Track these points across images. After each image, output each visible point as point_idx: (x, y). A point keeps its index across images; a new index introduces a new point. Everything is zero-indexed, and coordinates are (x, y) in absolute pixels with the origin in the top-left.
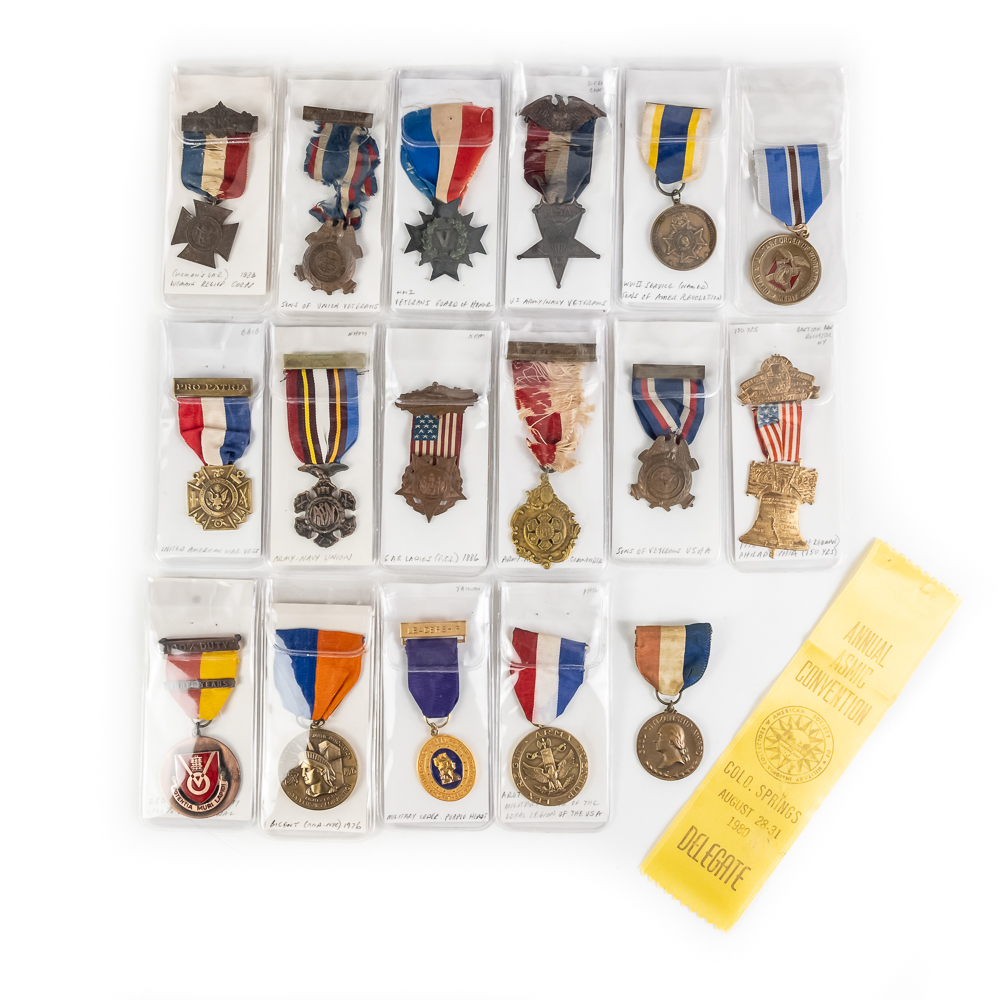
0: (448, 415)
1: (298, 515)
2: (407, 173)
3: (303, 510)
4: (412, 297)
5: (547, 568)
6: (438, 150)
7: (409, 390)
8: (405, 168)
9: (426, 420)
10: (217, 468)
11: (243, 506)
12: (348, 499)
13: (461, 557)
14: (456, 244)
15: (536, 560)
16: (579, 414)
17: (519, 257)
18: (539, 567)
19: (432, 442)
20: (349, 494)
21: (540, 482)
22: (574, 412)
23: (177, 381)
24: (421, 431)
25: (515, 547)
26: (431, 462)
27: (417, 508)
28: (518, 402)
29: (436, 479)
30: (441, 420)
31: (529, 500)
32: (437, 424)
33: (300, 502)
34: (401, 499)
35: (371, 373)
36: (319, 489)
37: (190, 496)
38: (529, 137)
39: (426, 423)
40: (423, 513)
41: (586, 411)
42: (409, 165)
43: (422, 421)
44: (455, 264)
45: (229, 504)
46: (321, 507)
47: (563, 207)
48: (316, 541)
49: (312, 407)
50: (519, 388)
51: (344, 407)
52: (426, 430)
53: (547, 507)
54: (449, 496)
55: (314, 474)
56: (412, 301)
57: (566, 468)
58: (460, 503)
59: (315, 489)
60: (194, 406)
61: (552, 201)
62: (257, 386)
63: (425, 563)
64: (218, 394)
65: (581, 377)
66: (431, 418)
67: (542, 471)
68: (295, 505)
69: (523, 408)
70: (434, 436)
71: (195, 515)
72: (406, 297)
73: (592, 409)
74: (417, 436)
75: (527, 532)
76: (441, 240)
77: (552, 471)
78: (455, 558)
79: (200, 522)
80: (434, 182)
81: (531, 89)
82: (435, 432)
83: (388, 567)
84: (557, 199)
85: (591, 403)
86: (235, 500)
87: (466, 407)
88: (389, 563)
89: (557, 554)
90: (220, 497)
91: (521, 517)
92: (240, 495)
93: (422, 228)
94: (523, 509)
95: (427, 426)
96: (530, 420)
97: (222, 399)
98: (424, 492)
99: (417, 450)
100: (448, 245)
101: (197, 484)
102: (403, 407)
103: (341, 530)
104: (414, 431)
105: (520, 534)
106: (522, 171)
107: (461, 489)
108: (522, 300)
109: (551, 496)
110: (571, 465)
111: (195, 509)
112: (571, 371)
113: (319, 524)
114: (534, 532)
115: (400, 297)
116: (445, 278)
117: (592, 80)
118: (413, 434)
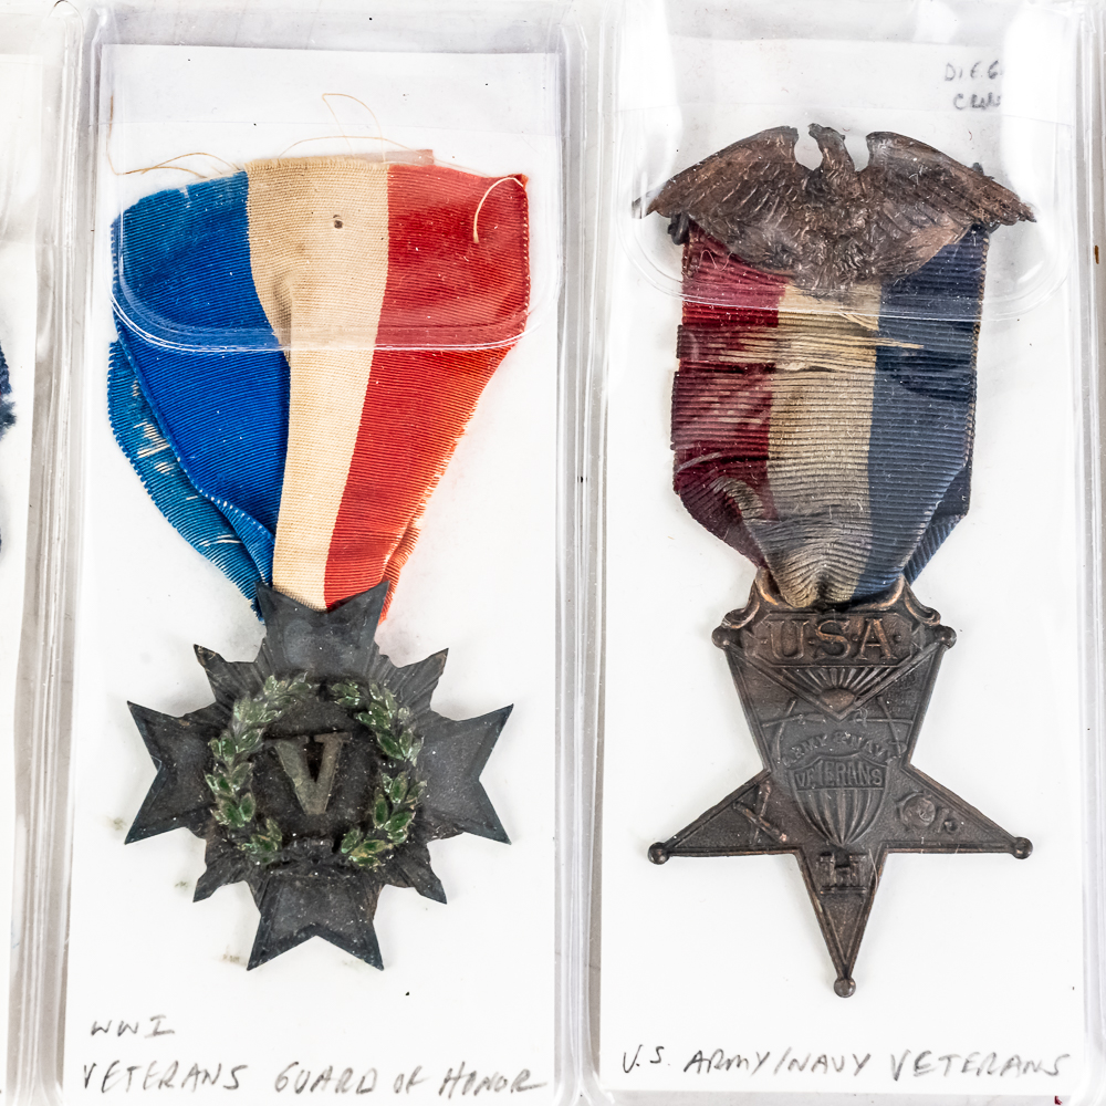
2: (142, 467)
4: (161, 1054)
6: (282, 364)
8: (128, 443)
14: (366, 799)
17: (661, 852)
38: (689, 309)
42: (149, 431)
44: (363, 888)
47: (852, 623)
56: (162, 1071)
61: (803, 593)
72: (133, 1049)
76: (300, 782)
80: (265, 510)
81: (696, 100)
84: (824, 587)
93: (210, 723)
100: (332, 803)
106: (662, 461)
108: (678, 1055)
115: (105, 1049)
116: (316, 954)
117: (963, 58)
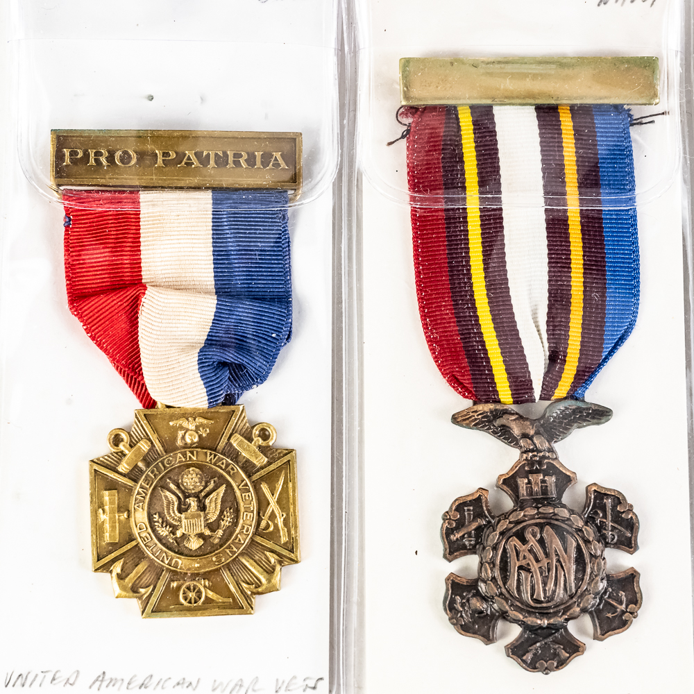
1: (456, 566)
3: (473, 551)
10: (186, 415)
11: (274, 536)
12: (617, 518)
20: (618, 499)
23: (62, 140)
33: (460, 524)
36: (522, 482)
37: (98, 505)
45: (229, 532)
46: (533, 542)
48: (516, 651)
49: (493, 223)
51: (592, 224)
55: (504, 434)
59: (509, 483)
60: (117, 215)
62: (314, 156)
64: (195, 181)
68: (448, 533)
71: (117, 568)
79: (134, 590)
86: (247, 520)
90: (203, 508)
92: (262, 504)
97: (207, 197)
101: (124, 467)
103: (597, 614)
111: (114, 546)
113: (526, 596)
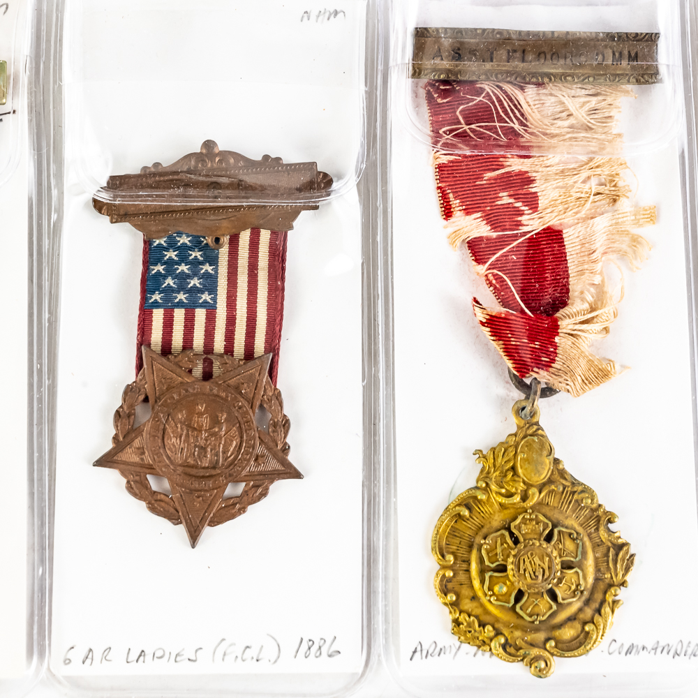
0: (245, 237)
5: (540, 674)
7: (132, 167)
9: (183, 250)
13: (289, 646)
15: (511, 650)
16: (617, 231)
18: (517, 670)
19: (200, 315)
21: (512, 424)
22: (601, 224)
24: (170, 281)
25: (446, 616)
26: (198, 371)
27: (157, 505)
28: (444, 197)
29: (215, 422)
30: (224, 252)
31: (485, 475)
32: (214, 261)
34: (113, 479)
35: (23, 118)
39: (183, 259)
40: (174, 518)
41: (637, 223)
43: (172, 254)
50: (444, 160)
52: (183, 278)
53: (535, 497)
54: (252, 467)
57: (588, 382)
58: (280, 489)
63: (184, 668)
65: (616, 127)
66: (197, 243)
67: (518, 395)
69: (458, 215)
70: (206, 297)
73: (651, 215)
74: (157, 297)
75: (482, 572)
77: (548, 391)
78: (270, 653)
82: (210, 283)
83: (74, 683)
85: (647, 201)
87: (295, 213)
88: (77, 669)
89: (568, 633)
91: (462, 526)
94: (469, 502)
95: (184, 268)
96: (477, 249)
98: (179, 459)
99: (157, 336)
102: (117, 214)
104: (149, 284)
105: (462, 577)
107: (286, 449)
109: (548, 462)
110: (599, 374)
112: (594, 111)
114: (502, 569)
118: (146, 290)
